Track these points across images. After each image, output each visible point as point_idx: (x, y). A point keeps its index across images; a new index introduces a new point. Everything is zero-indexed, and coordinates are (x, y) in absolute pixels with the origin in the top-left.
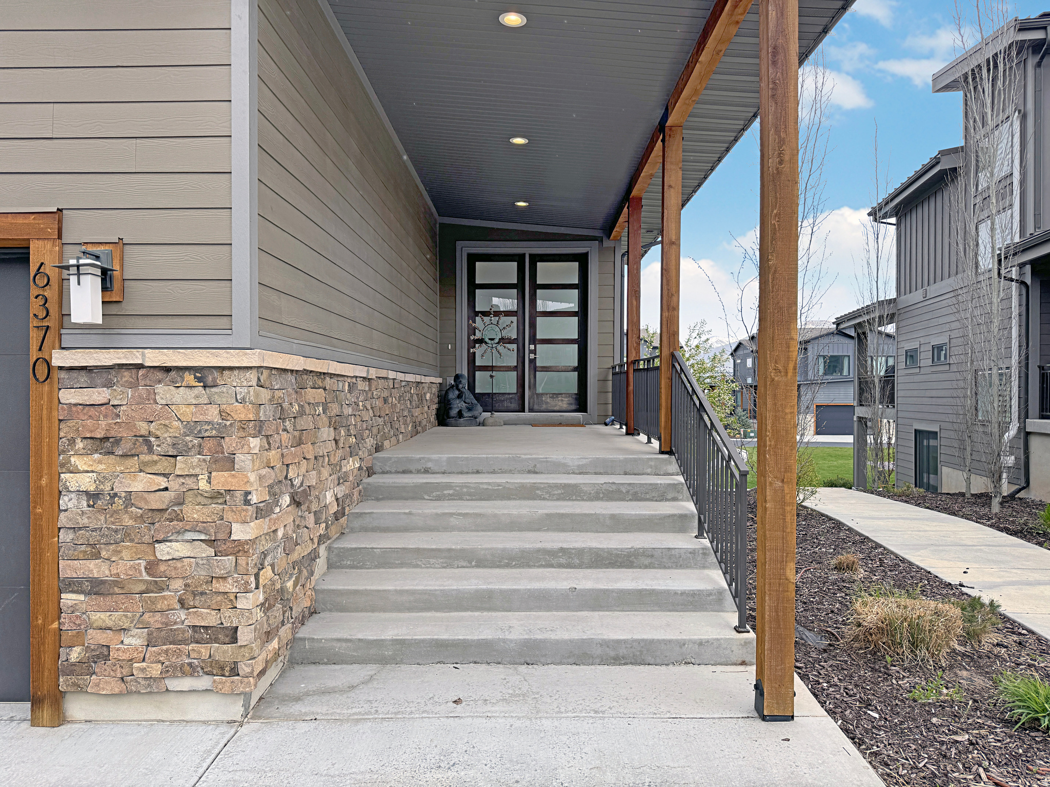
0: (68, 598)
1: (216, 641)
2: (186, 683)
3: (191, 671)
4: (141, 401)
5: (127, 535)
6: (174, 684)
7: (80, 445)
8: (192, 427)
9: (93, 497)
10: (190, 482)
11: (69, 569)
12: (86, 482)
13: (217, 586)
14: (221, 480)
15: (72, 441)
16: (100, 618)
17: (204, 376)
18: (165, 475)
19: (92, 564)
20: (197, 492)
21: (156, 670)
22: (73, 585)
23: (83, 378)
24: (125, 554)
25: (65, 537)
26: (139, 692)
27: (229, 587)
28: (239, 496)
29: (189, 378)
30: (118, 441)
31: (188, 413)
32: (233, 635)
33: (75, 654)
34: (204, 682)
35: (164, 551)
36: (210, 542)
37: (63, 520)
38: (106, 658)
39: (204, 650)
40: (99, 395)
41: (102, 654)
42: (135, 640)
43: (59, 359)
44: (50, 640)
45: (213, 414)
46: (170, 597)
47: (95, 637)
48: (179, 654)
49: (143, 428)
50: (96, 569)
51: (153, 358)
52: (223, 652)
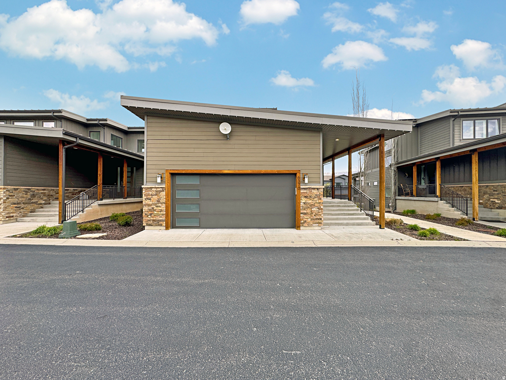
0: (301, 215)
1: (319, 220)
2: (315, 225)
3: (316, 223)
4: (310, 192)
5: (309, 207)
6: (313, 225)
7: (303, 197)
8: (316, 195)
9: (304, 203)
10: (316, 201)
11: (302, 211)
12: (304, 201)
13: (319, 213)
14: (320, 201)
15: (302, 197)
16: (305, 217)
17: (318, 189)
18: (313, 201)
19: (305, 211)
20: (317, 202)
21: (312, 223)
22: (302, 213)
23: (304, 189)
24: (308, 210)
25: (301, 208)
26: (310, 226)
27: (320, 213)
28: (322, 203)
29: (316, 189)
30: (307, 197)
31: (315, 193)
32: (321, 219)
33: (302, 221)
34: (317, 225)
35: (313, 209)
36: (318, 208)
37: (301, 206)
38: (306, 222)
39: (317, 221)
40: (305, 191)
41: (305, 222)
42: (309, 220)
43: (301, 187)
44: (299, 220)
45: (318, 193)
46: (313, 215)
47: (305, 220)
48: (314, 221)
49: (310, 195)
50: (305, 212)
51: (312, 187)
52: (320, 221)
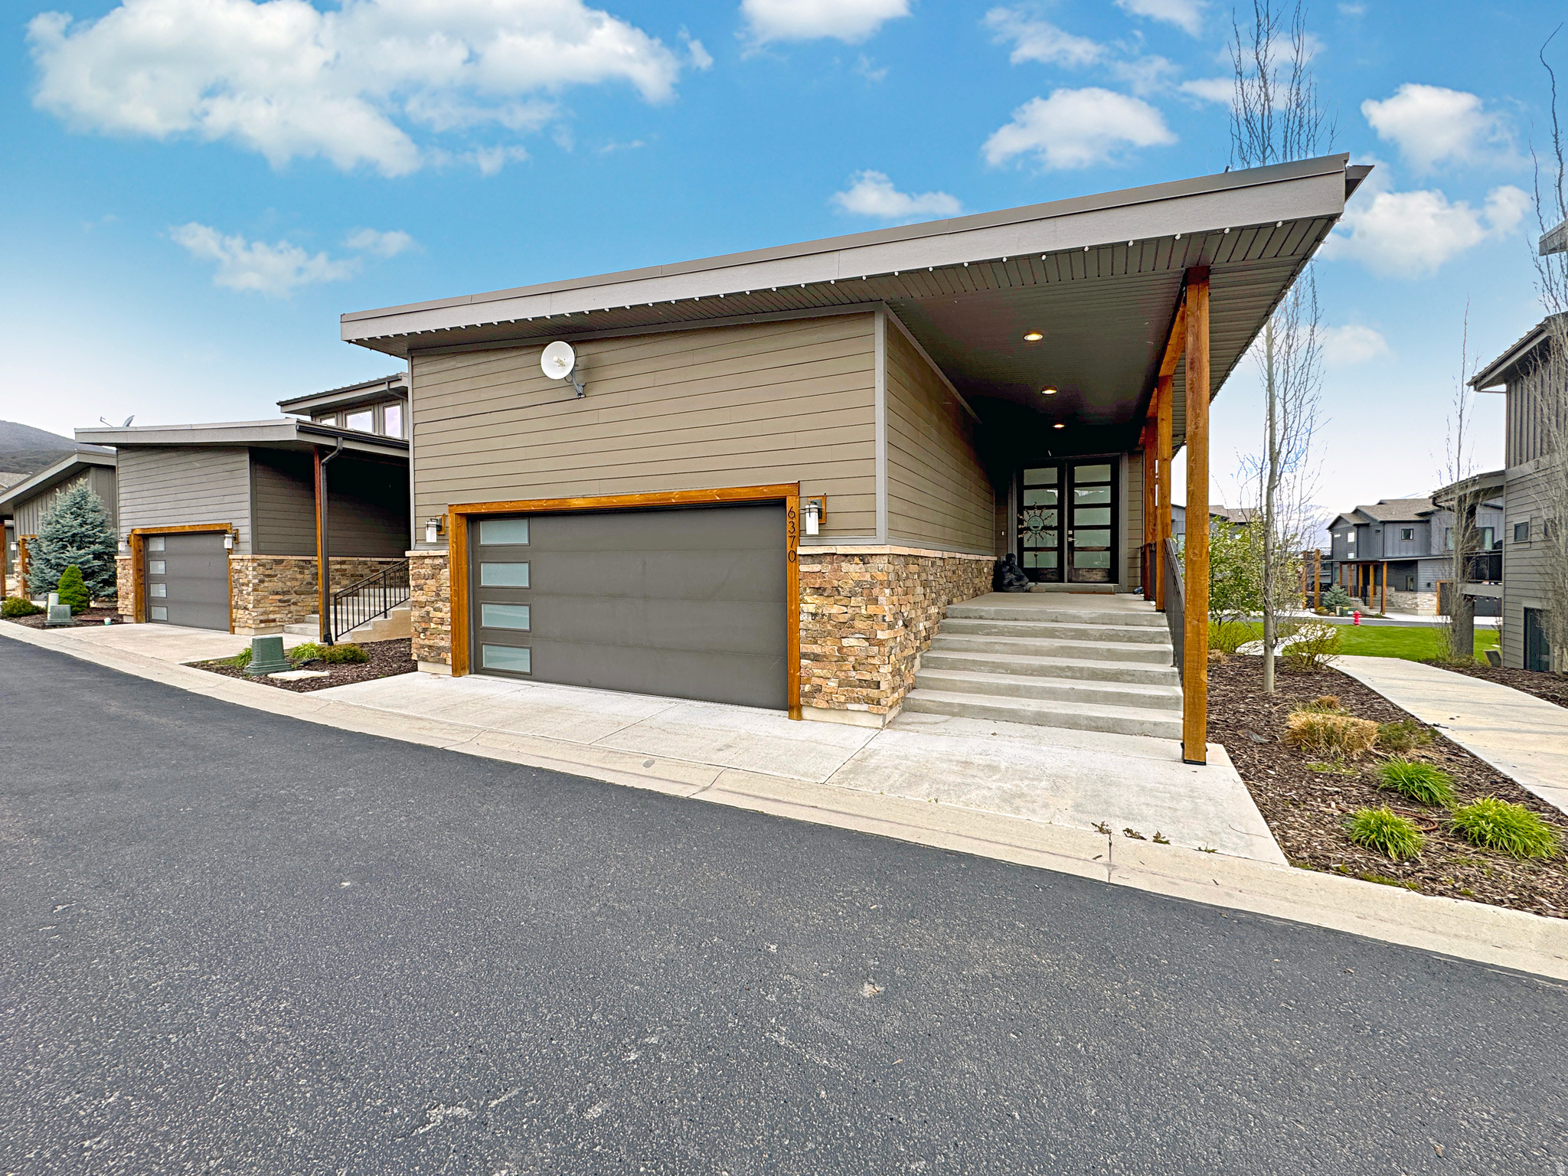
0: (804, 662)
1: (870, 687)
2: (856, 707)
3: (858, 701)
4: (835, 571)
5: (829, 634)
6: (850, 706)
7: (808, 591)
8: (858, 583)
9: (814, 615)
10: (857, 609)
11: (805, 648)
12: (812, 608)
13: (870, 661)
14: (872, 610)
15: (805, 589)
16: (818, 672)
17: (863, 558)
18: (846, 606)
19: (814, 646)
20: (861, 615)
21: (842, 699)
22: (805, 656)
23: (810, 560)
24: (828, 643)
25: (803, 633)
26: (834, 709)
27: (876, 661)
28: (880, 617)
29: (857, 559)
30: (825, 590)
31: (856, 577)
32: (878, 685)
33: (807, 688)
34: (865, 707)
35: (845, 642)
36: (867, 639)
37: (801, 625)
38: (820, 691)
39: (865, 692)
40: (816, 568)
41: (818, 689)
42: (833, 684)
43: (800, 551)
44: (796, 680)
45: (868, 577)
46: (848, 665)
47: (816, 681)
48: (853, 692)
49: (836, 583)
50: (816, 649)
51: (841, 550)
52: (874, 693)
